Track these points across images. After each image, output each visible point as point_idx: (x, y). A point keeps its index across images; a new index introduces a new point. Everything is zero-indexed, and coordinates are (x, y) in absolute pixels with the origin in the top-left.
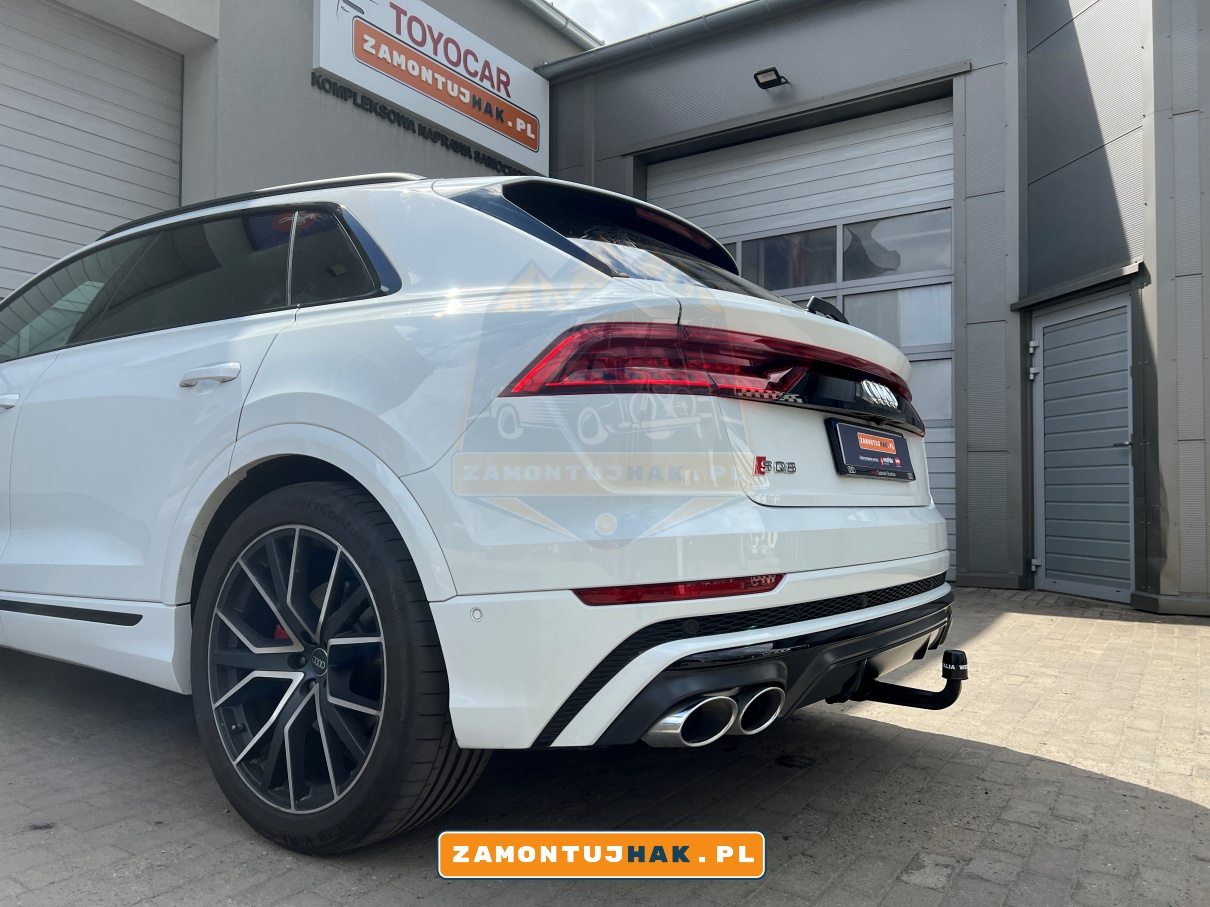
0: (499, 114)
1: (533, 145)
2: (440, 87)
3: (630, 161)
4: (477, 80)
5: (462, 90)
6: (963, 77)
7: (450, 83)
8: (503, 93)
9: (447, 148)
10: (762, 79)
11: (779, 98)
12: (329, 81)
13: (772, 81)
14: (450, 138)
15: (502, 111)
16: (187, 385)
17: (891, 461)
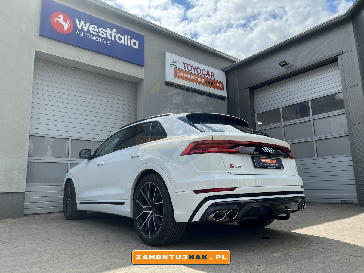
0: (212, 83)
1: (222, 89)
2: (196, 79)
3: (248, 90)
4: (205, 76)
5: (202, 79)
6: (340, 56)
7: (198, 78)
8: (213, 78)
9: (199, 94)
10: (282, 64)
11: (288, 68)
12: (169, 83)
13: (285, 64)
14: (199, 91)
15: (213, 82)
16: (132, 158)
17: (274, 165)
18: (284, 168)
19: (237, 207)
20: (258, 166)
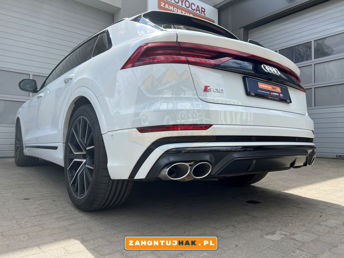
3: (242, 30)
4: (195, 11)
8: (203, 14)
17: (278, 94)
18: (291, 102)
19: (211, 157)
20: (253, 94)
